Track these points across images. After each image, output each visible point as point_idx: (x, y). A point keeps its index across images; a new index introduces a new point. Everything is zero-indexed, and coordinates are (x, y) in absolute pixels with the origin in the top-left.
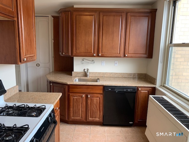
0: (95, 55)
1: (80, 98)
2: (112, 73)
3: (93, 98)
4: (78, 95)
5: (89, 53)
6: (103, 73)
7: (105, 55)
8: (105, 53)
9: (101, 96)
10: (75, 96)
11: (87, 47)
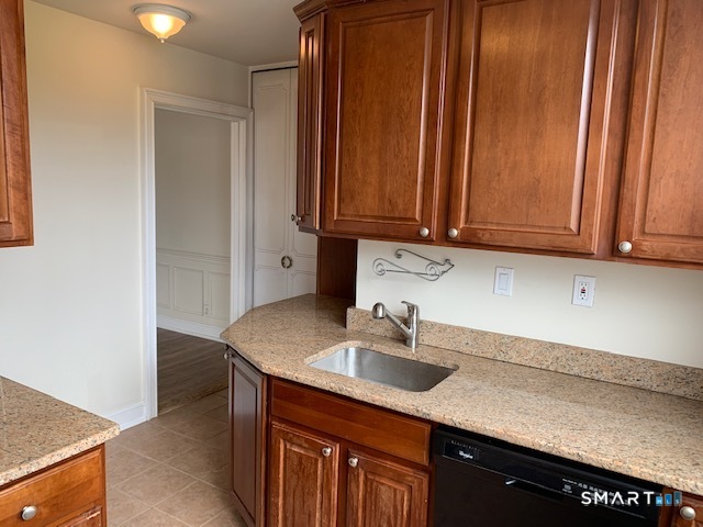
0: (426, 232)
1: (317, 460)
2: (553, 346)
3: (377, 479)
4: (307, 441)
5: (400, 219)
6: (502, 341)
7: (486, 238)
8: (485, 223)
9: (420, 482)
10: (295, 439)
11: (388, 187)
